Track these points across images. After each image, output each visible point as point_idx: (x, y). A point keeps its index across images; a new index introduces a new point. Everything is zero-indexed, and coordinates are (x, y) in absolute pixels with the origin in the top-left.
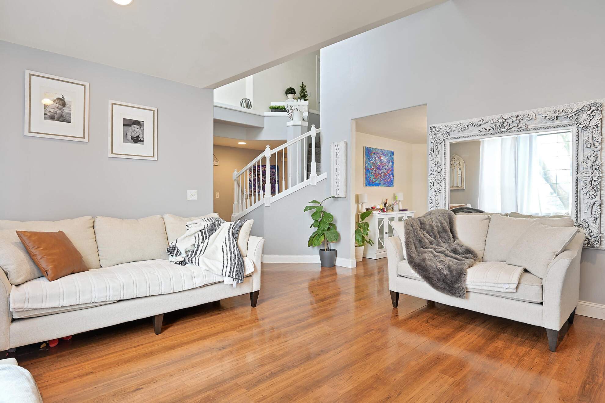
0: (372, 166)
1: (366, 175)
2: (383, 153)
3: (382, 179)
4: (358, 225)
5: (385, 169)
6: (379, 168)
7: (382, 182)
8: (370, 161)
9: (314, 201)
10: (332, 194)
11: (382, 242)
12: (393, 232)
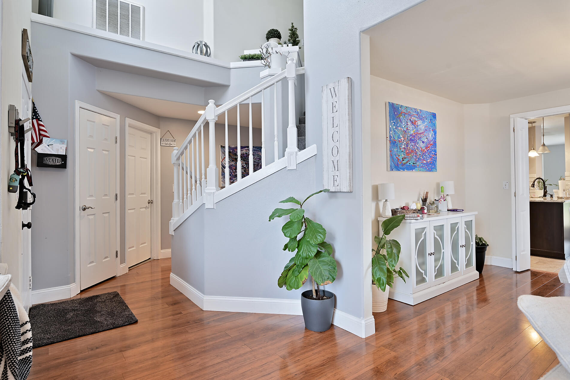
0: (401, 136)
1: (390, 151)
2: (420, 115)
3: (418, 159)
4: (379, 243)
5: (423, 142)
6: (413, 139)
7: (418, 163)
8: (398, 127)
9: (291, 200)
10: (325, 184)
11: (423, 272)
12: (442, 251)
